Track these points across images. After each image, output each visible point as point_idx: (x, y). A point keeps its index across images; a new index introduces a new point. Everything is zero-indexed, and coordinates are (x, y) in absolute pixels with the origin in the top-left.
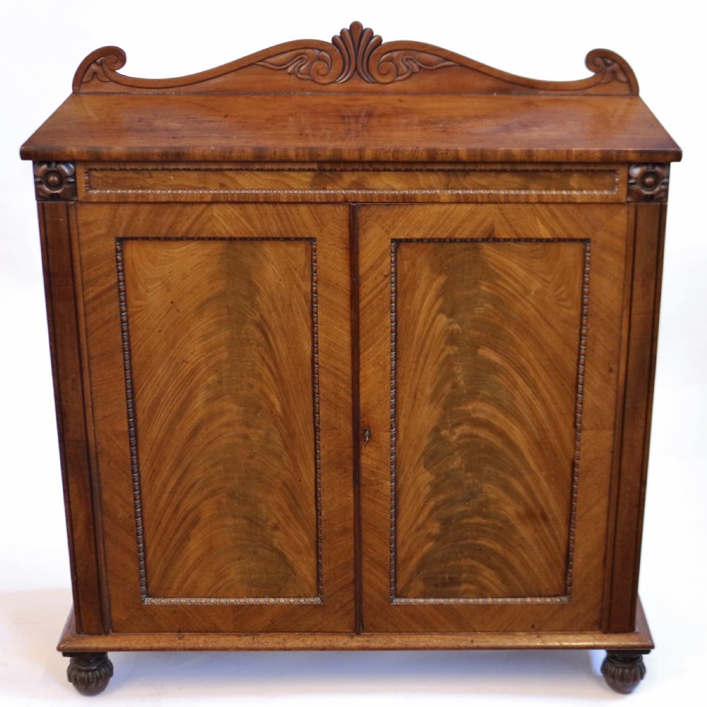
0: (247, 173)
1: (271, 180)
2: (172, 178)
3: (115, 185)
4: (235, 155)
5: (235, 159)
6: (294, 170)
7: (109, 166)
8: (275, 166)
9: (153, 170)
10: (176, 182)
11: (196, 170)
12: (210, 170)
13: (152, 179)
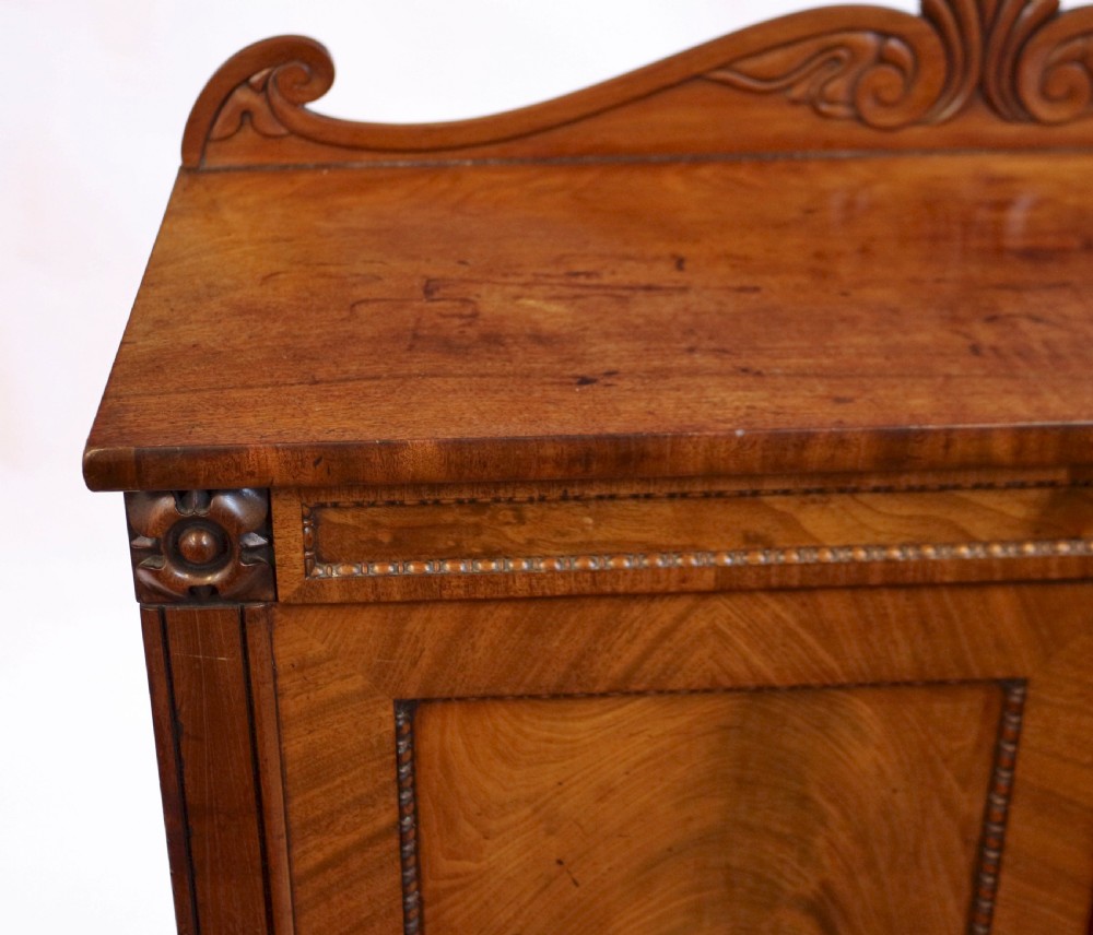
2: (589, 520)
3: (404, 546)
7: (385, 497)
8: (931, 480)
9: (530, 501)
10: (603, 534)
11: (671, 497)
12: (719, 496)
13: (523, 528)
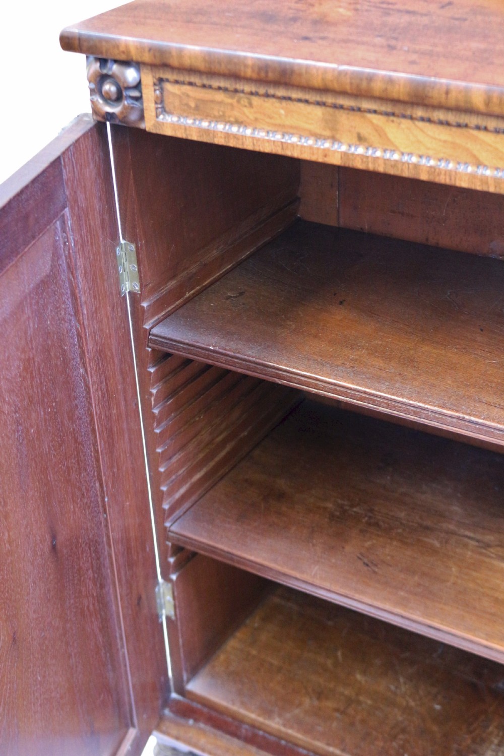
0: (406, 123)
1: (445, 142)
2: (282, 112)
3: (200, 110)
4: (377, 87)
5: (377, 93)
6: (486, 129)
7: (187, 79)
8: (451, 117)
9: (252, 93)
10: (290, 121)
11: (318, 104)
12: (342, 107)
13: (252, 110)
